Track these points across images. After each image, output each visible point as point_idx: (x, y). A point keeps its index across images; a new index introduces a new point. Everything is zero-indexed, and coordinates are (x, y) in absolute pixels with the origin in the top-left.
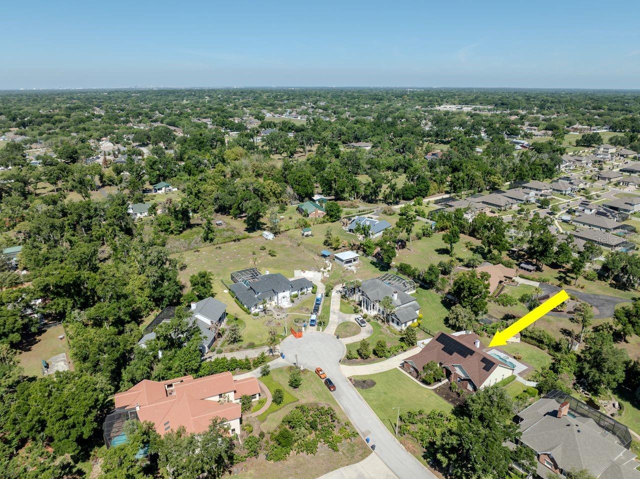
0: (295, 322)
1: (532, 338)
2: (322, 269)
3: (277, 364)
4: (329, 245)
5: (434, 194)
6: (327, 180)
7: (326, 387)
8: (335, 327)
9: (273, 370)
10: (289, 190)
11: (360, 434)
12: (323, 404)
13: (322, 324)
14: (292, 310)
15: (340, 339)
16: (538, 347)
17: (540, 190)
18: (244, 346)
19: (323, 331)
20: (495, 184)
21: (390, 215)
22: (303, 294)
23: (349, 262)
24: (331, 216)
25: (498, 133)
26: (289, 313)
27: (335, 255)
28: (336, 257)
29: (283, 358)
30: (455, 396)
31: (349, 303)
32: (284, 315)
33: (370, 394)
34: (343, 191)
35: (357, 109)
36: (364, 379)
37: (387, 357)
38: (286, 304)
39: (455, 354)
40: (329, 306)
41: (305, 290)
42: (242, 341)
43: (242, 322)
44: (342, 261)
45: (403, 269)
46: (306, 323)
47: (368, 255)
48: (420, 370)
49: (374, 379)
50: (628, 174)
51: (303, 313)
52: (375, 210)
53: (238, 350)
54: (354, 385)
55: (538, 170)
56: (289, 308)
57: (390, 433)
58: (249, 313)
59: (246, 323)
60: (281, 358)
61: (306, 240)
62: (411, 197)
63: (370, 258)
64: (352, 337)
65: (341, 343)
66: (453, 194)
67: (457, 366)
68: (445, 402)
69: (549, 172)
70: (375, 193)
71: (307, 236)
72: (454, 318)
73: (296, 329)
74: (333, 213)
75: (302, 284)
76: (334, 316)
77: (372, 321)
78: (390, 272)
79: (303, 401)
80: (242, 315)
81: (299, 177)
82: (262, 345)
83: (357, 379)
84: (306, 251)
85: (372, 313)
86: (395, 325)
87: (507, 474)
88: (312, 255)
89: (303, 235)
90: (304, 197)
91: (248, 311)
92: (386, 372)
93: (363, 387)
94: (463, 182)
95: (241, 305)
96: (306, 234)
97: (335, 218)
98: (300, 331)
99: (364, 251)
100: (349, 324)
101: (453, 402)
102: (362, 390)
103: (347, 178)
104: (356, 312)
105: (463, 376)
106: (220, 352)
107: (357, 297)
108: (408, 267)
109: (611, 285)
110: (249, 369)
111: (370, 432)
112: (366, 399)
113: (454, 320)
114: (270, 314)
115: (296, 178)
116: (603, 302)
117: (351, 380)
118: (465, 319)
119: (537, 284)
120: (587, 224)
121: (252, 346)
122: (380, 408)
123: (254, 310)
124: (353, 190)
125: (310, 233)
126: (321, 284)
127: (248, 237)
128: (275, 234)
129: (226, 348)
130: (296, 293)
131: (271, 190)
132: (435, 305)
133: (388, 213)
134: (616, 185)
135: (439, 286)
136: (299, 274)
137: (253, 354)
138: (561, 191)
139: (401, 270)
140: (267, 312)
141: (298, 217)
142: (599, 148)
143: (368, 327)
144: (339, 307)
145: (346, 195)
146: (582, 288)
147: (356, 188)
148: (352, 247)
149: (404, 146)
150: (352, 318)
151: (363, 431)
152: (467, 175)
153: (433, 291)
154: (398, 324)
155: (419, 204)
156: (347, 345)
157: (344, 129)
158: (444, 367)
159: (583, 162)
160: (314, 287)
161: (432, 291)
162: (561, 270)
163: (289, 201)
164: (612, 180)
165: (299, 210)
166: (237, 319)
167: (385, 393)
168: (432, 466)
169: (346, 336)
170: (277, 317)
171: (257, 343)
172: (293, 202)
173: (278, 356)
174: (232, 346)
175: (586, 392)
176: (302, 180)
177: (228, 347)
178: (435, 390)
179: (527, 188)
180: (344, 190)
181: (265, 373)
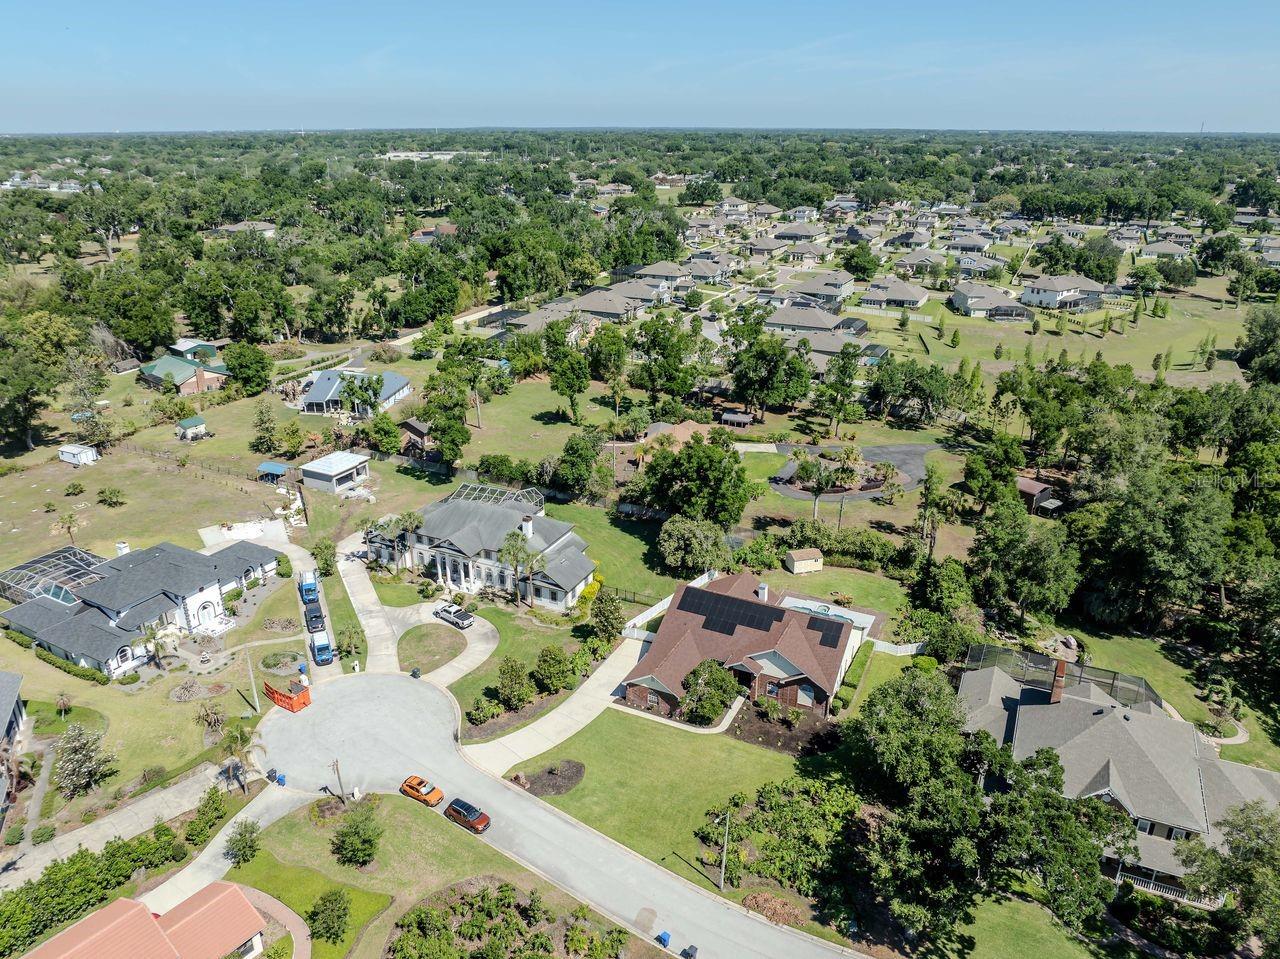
0: (268, 666)
1: (844, 553)
2: (278, 511)
3: (268, 809)
4: (269, 450)
5: (467, 309)
6: (204, 297)
7: (457, 829)
8: (392, 650)
9: (268, 832)
10: (101, 335)
11: (632, 930)
12: (477, 881)
13: (350, 651)
14: (240, 635)
15: (423, 677)
16: (861, 568)
17: (674, 278)
18: (129, 787)
19: (362, 669)
20: (585, 275)
21: (392, 360)
22: (254, 584)
23: (345, 478)
24: (247, 381)
25: (536, 190)
26: (234, 650)
27: (304, 467)
28: (307, 473)
29: (281, 782)
30: (782, 730)
31: (397, 578)
32: (222, 658)
33: (587, 800)
34: (254, 321)
35: (201, 164)
36: (547, 764)
37: (570, 688)
38: (213, 623)
39: (739, 629)
40: (346, 600)
41: (258, 573)
42: (113, 773)
43: (89, 714)
44: (327, 478)
45: (491, 469)
46: (301, 661)
47: (387, 454)
48: (679, 693)
49: (574, 755)
50: (791, 242)
51: (278, 635)
52: (350, 355)
53: (110, 808)
54: (530, 790)
55: (649, 244)
56: (229, 634)
57: (704, 892)
58: (105, 682)
59: (106, 713)
60: (273, 786)
61: (197, 449)
62: (424, 318)
63: (394, 461)
64: (454, 663)
65: (434, 688)
66: (508, 305)
67: (761, 657)
68: (770, 755)
69: (669, 247)
70: (338, 317)
71: (195, 438)
72: (677, 549)
73: (281, 687)
74: (251, 373)
75: (242, 561)
76: (373, 622)
77: (481, 606)
78: (457, 483)
79: (410, 898)
80: (82, 693)
81: (125, 296)
82: (193, 765)
83: (530, 770)
84: (211, 476)
85: (472, 587)
86: (544, 602)
87: (1011, 877)
88: (233, 483)
89: (183, 437)
90: (151, 349)
91: (98, 675)
92: (589, 726)
93: (558, 790)
94: (525, 273)
95: (66, 662)
96: (190, 433)
97: (258, 385)
98: (297, 687)
99: (374, 447)
100: (424, 631)
101: (786, 747)
102: (558, 798)
103: (259, 286)
104: (425, 594)
105: (781, 675)
106: (45, 836)
107: (413, 558)
108: (504, 461)
109: (891, 425)
110: (179, 857)
111: (653, 913)
112: (586, 820)
113: (680, 554)
114: (176, 663)
115: (115, 299)
116: (902, 456)
117: (516, 779)
118: (708, 545)
119: (772, 448)
120: (788, 326)
121: (154, 779)
122: (634, 830)
123: (118, 668)
124: (278, 314)
125: (202, 429)
126: (294, 547)
127: (12, 469)
128: (100, 447)
129: (64, 814)
130: (231, 586)
131: (46, 336)
132: (604, 533)
133: (385, 357)
134: (785, 260)
135: (596, 489)
136: (214, 539)
137: (176, 803)
138: (705, 278)
139: (487, 472)
140: (163, 662)
141: (147, 397)
142: (721, 206)
143: (479, 625)
144: (373, 595)
145: (264, 330)
146: (852, 438)
147: (285, 308)
148: (338, 442)
149: (358, 219)
150: (425, 613)
151: (633, 916)
152: (531, 258)
153: (581, 505)
154: (554, 597)
155: (445, 332)
156: (450, 688)
157: (195, 193)
158: (730, 669)
159: (711, 228)
160: (281, 559)
161: (578, 504)
162: (793, 413)
163: (107, 363)
164: (774, 253)
165: (146, 381)
166: (67, 711)
167: (621, 784)
168: (857, 937)
169: (435, 666)
170: (205, 668)
171: (170, 764)
172: (121, 364)
173: (263, 785)
174: (83, 802)
175: (1007, 634)
176: (135, 304)
177: (65, 809)
178: (730, 731)
179: (646, 276)
180: (256, 317)
181: (242, 851)
